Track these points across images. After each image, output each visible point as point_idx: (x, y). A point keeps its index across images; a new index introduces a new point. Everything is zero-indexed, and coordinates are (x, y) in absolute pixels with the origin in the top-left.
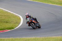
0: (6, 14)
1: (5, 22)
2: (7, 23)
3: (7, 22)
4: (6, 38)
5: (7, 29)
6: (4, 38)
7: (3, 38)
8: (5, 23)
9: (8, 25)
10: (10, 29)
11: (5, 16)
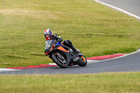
0: (118, 18)
1: (116, 36)
2: (122, 39)
3: (120, 36)
4: (118, 73)
5: (120, 52)
6: (114, 73)
7: (112, 73)
8: (117, 38)
9: (122, 44)
10: (127, 51)
11: (116, 21)
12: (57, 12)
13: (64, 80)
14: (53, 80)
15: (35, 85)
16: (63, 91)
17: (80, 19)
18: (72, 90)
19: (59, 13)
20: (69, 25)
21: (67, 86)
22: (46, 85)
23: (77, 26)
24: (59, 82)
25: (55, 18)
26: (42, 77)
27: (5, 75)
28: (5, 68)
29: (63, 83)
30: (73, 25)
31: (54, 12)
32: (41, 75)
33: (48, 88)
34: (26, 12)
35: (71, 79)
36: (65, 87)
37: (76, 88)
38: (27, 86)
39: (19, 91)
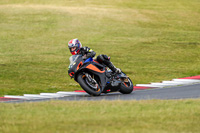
12: (148, 11)
13: (158, 108)
14: (142, 108)
15: (116, 116)
16: (156, 123)
17: (180, 22)
18: (168, 122)
19: (151, 12)
20: (166, 30)
21: (162, 117)
22: (132, 116)
23: (176, 31)
24: (150, 111)
25: (146, 20)
26: (126, 104)
27: (73, 102)
28: (72, 91)
29: (156, 112)
30: (171, 30)
31: (144, 11)
32: (126, 101)
33: (134, 119)
34: (103, 11)
35: (168, 107)
36: (158, 118)
37: (173, 120)
38: (105, 117)
39: (92, 125)
